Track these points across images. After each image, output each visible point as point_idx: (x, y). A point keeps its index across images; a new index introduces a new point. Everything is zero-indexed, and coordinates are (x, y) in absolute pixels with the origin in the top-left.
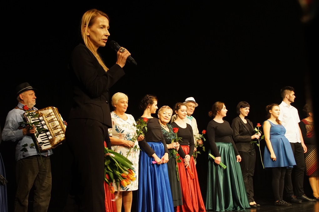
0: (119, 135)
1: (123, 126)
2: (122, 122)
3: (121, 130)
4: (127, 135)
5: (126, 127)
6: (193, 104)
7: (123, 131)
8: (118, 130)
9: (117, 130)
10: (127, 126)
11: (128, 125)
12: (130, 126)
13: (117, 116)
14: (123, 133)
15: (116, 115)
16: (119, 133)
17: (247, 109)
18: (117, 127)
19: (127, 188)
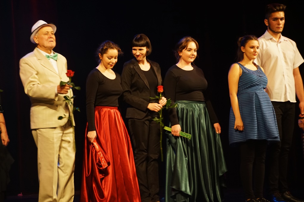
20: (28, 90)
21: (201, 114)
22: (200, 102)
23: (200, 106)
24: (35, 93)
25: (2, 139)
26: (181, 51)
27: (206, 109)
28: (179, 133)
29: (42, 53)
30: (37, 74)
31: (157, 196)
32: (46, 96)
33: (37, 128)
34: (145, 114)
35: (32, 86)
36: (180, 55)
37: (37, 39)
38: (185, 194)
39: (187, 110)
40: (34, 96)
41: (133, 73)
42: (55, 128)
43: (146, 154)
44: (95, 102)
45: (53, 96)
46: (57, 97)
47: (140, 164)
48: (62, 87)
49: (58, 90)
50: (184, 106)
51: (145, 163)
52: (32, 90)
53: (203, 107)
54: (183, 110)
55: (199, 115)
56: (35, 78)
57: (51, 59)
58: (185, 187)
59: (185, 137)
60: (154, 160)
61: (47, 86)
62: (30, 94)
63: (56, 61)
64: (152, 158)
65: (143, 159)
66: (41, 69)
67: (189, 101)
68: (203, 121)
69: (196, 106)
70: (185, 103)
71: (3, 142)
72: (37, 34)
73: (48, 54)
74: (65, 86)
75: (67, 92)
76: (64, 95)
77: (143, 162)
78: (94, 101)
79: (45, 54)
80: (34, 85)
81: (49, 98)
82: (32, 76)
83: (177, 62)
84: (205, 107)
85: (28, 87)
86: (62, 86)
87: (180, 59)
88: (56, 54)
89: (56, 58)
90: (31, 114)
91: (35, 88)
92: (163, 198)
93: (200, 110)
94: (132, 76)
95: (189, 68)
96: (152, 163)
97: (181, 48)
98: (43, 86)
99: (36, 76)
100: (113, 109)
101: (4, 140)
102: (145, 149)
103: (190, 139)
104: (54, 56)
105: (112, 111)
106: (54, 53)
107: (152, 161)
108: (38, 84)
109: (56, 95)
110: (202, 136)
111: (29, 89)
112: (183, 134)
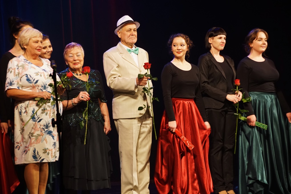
0: (31, 87)
1: (37, 74)
2: (35, 69)
3: (34, 80)
4: (42, 86)
5: (41, 76)
6: (134, 27)
7: (37, 81)
8: (30, 80)
9: (28, 80)
10: (42, 74)
11: (43, 72)
12: (46, 74)
13: (28, 62)
14: (38, 84)
15: (26, 61)
16: (31, 84)
17: (221, 38)
18: (29, 76)
19: (42, 158)
20: (109, 83)
21: (272, 105)
22: (271, 93)
23: (271, 97)
24: (116, 85)
25: (105, 127)
26: (252, 42)
27: (278, 100)
28: (255, 123)
29: (124, 47)
30: (118, 67)
31: (231, 185)
32: (126, 88)
33: (118, 118)
34: (223, 105)
35: (112, 79)
36: (251, 46)
37: (120, 33)
38: (261, 183)
39: (259, 101)
40: (116, 89)
41: (210, 65)
42: (134, 118)
43: (222, 144)
44: (171, 94)
45: (133, 88)
46: (136, 88)
47: (216, 153)
48: (141, 80)
49: (137, 82)
50: (256, 97)
51: (220, 153)
52: (113, 83)
53: (274, 98)
54: (255, 102)
55: (272, 106)
56: (116, 71)
57: (133, 53)
58: (262, 176)
59: (261, 127)
60: (229, 150)
61: (127, 78)
62: (112, 87)
63: (137, 55)
64: (227, 148)
65: (219, 149)
66: (122, 62)
67: (261, 93)
68: (275, 111)
69: (268, 97)
70: (257, 95)
71: (105, 130)
72: (121, 30)
73: (130, 49)
74: (143, 78)
75: (146, 83)
76: (143, 87)
77: (219, 151)
78: (170, 92)
79: (126, 48)
80: (115, 78)
81: (129, 90)
82: (113, 69)
83: (249, 54)
84: (276, 98)
85: (109, 80)
86: (140, 78)
87: (252, 50)
88: (137, 48)
89: (137, 52)
90: (113, 105)
91: (116, 81)
92: (237, 187)
93: (272, 101)
94: (209, 67)
95: (260, 59)
96: (227, 153)
97: (252, 39)
98: (123, 79)
99: (117, 69)
100: (187, 101)
101: (106, 129)
102: (221, 139)
103: (266, 129)
104: (134, 50)
105: (186, 103)
106: (135, 48)
107: (227, 151)
108: (119, 76)
109: (136, 87)
110: (274, 127)
111: (111, 82)
112: (259, 124)
